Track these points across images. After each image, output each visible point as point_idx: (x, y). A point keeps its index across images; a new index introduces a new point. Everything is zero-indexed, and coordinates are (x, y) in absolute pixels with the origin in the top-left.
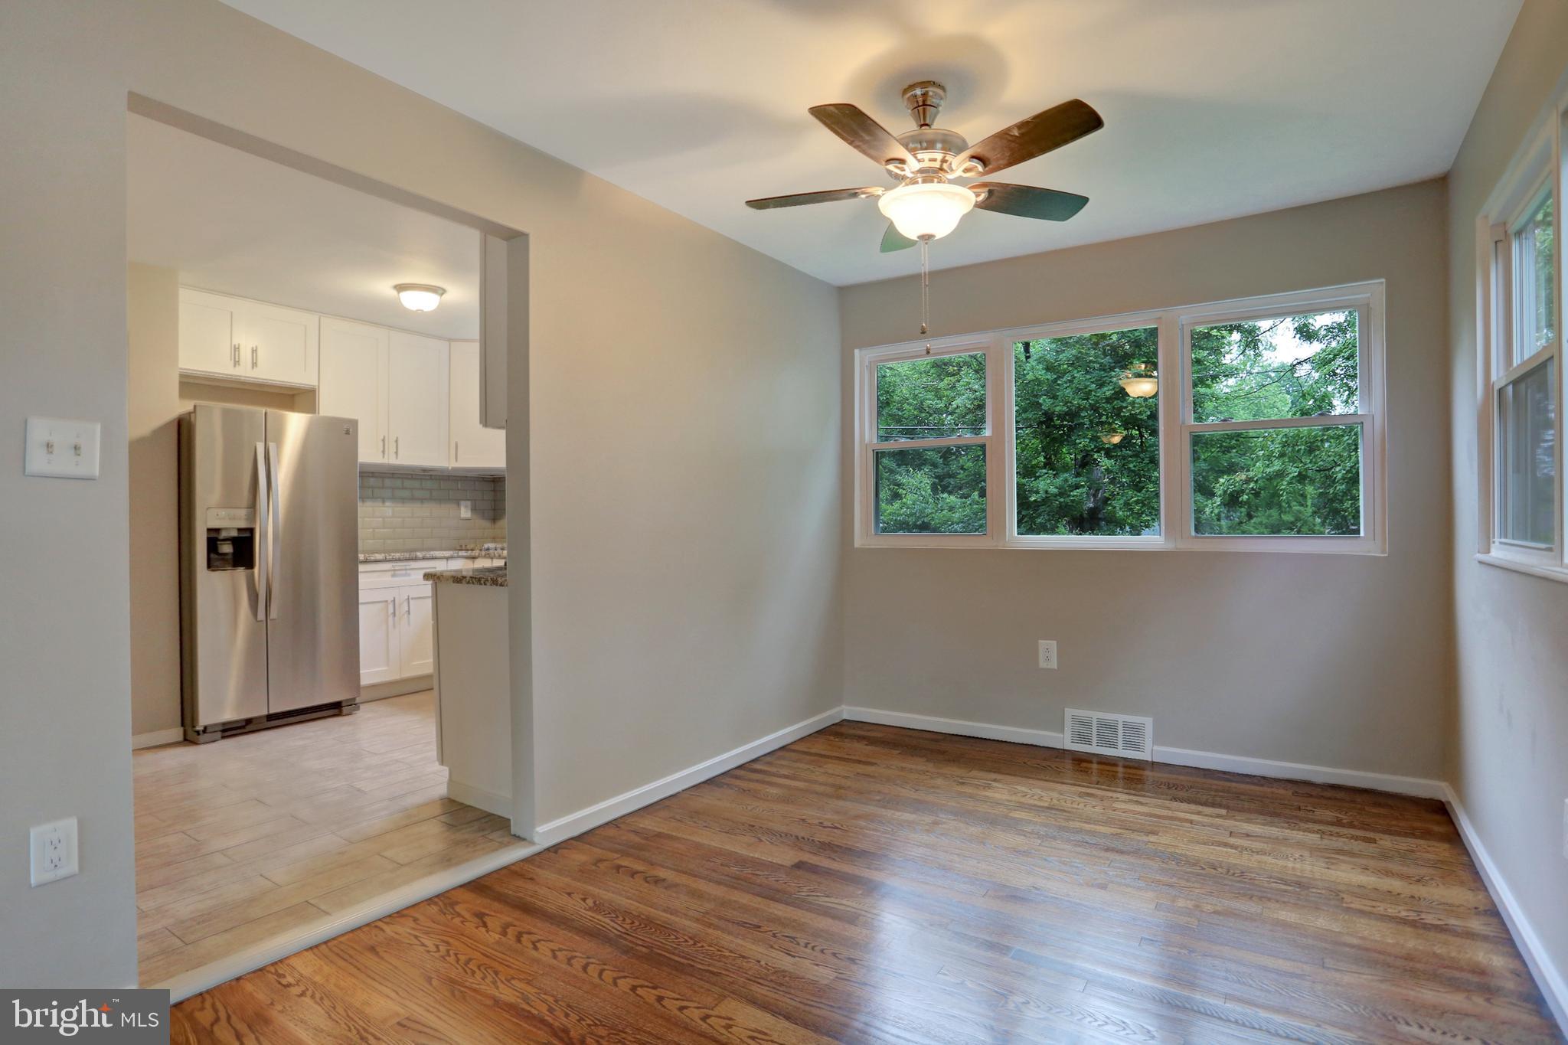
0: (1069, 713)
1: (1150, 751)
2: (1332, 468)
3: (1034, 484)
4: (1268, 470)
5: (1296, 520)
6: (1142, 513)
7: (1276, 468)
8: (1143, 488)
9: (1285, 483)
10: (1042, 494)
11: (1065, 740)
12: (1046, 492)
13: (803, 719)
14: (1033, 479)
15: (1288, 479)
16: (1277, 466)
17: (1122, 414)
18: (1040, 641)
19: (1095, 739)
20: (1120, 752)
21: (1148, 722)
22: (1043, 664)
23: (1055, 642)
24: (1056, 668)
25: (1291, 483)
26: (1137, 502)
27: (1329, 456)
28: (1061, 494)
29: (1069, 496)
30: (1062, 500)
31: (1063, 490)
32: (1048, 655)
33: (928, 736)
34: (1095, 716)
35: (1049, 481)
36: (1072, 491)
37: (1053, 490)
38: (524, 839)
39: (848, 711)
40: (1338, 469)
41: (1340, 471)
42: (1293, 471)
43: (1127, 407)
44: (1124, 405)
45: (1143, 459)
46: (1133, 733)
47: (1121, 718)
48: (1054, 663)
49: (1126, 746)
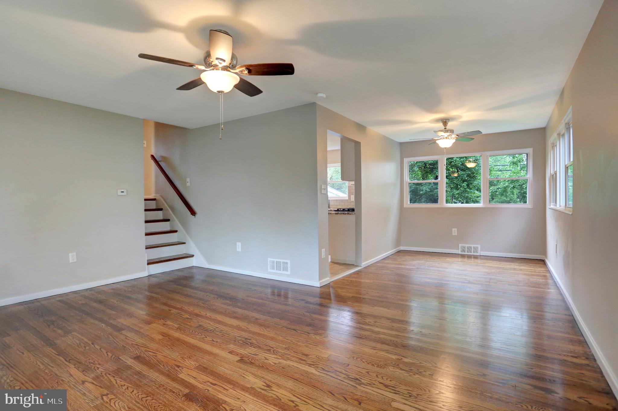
0: (460, 245)
1: (480, 253)
2: (522, 185)
3: (421, 188)
4: (504, 185)
5: (510, 200)
6: (459, 198)
7: (507, 185)
8: (459, 189)
9: (509, 189)
10: (424, 191)
11: (459, 252)
12: (426, 191)
13: (392, 250)
14: (420, 186)
15: (510, 188)
16: (507, 184)
17: (452, 164)
18: (453, 229)
19: (466, 251)
21: (479, 246)
22: (453, 234)
23: (456, 229)
25: (511, 189)
26: (457, 194)
27: (522, 181)
28: (431, 191)
29: (433, 192)
30: (431, 193)
31: (431, 190)
32: (455, 232)
34: (466, 245)
35: (427, 187)
36: (434, 190)
37: (428, 190)
38: (359, 266)
39: (402, 248)
40: (524, 185)
41: (525, 186)
42: (512, 186)
43: (453, 162)
44: (453, 161)
45: (459, 179)
46: (476, 249)
47: (472, 246)
48: (456, 234)
49: (474, 252)
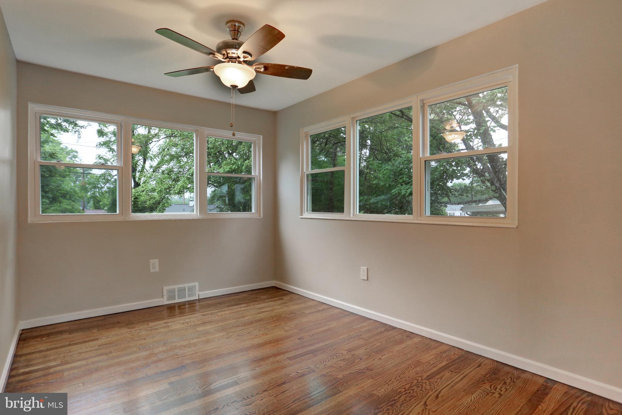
0: (165, 288)
1: (198, 295)
11: (165, 301)
18: (151, 260)
19: (177, 297)
20: (177, 301)
21: (196, 284)
22: (152, 270)
23: (157, 259)
24: (158, 271)
32: (155, 265)
33: (98, 319)
34: (176, 287)
46: (192, 290)
47: (186, 285)
48: (157, 269)
49: (190, 295)
